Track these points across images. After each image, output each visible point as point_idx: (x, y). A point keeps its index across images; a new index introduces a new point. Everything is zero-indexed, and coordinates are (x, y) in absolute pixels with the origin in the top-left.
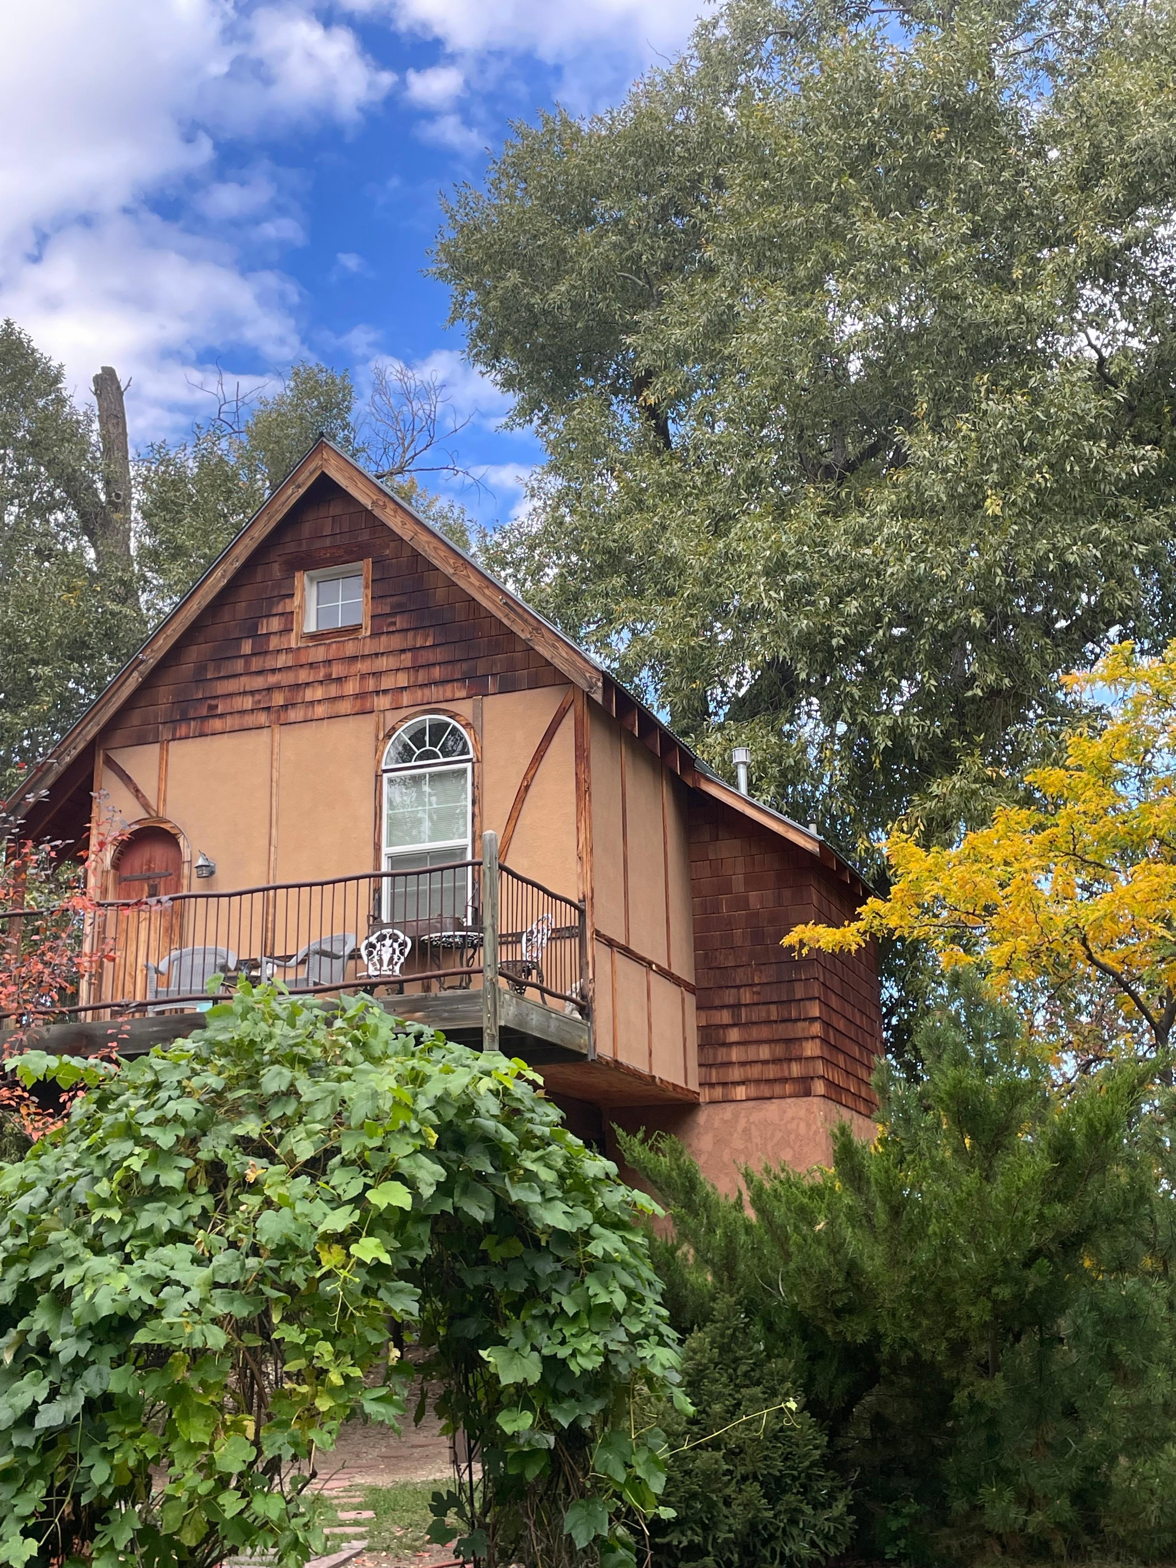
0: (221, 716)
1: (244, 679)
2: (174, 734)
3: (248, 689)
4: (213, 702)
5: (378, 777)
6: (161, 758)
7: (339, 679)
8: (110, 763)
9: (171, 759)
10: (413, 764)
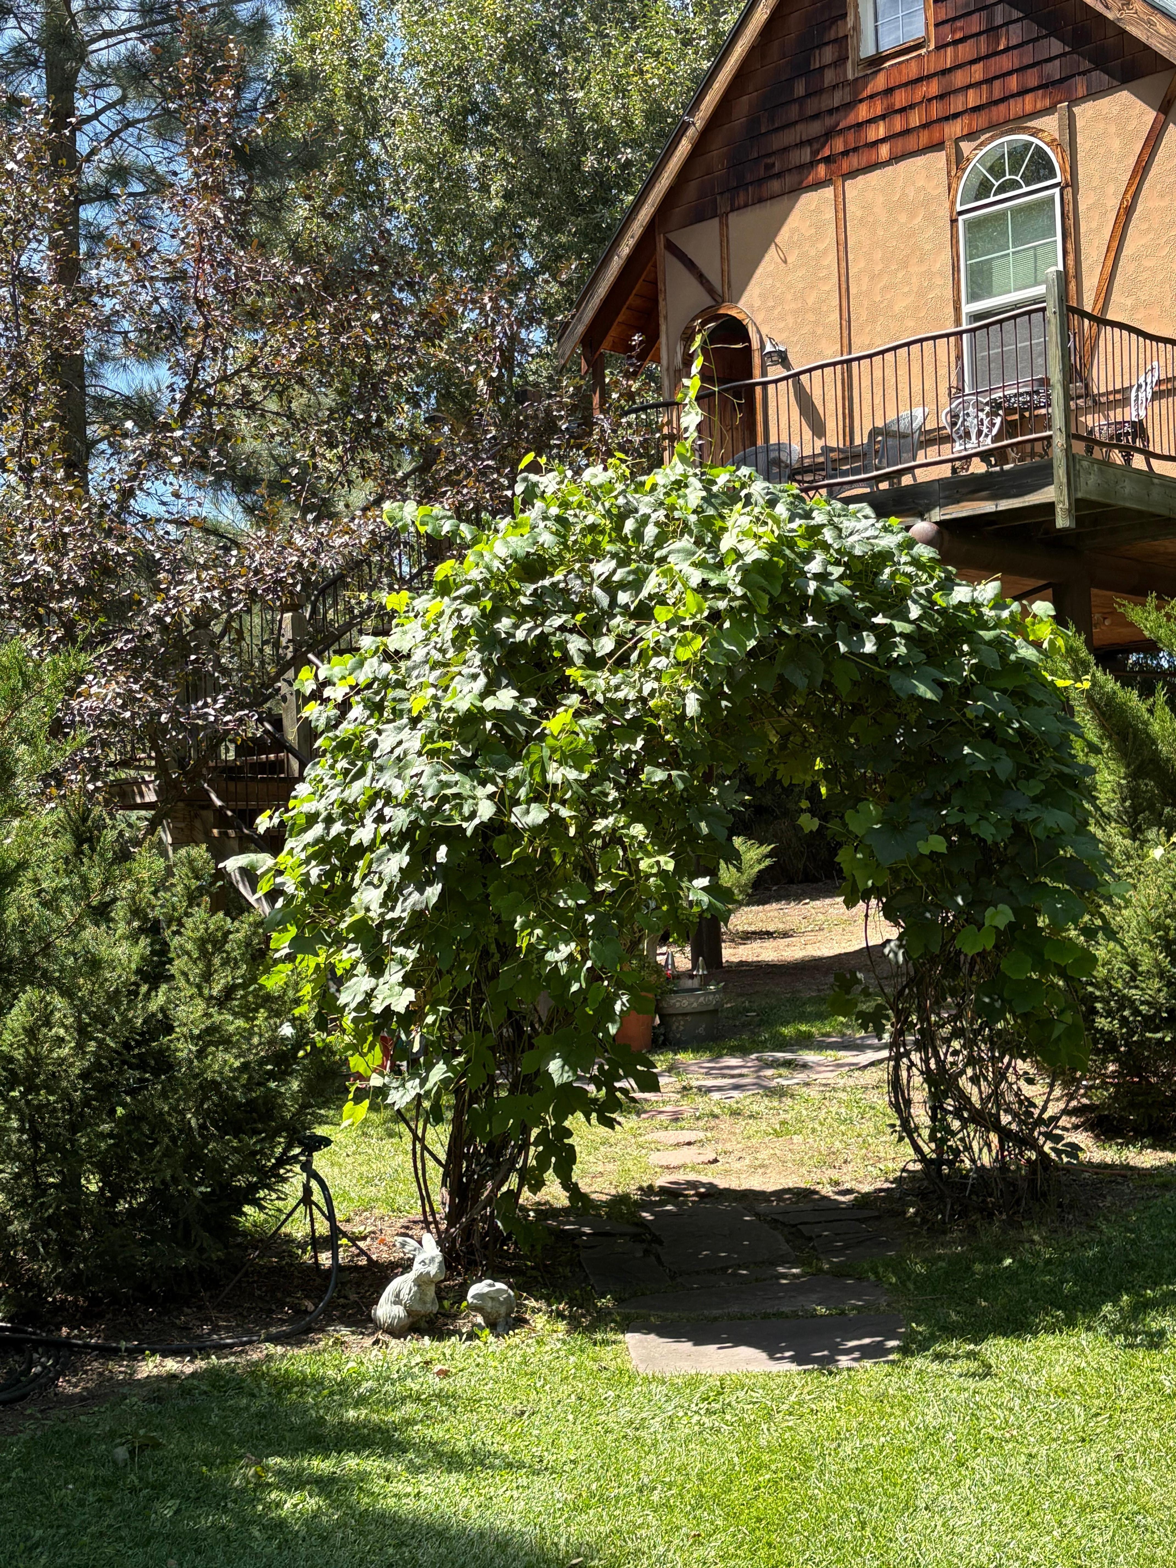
0: (779, 175)
1: (800, 127)
2: (732, 205)
3: (804, 138)
4: (769, 161)
5: (954, 221)
6: (721, 235)
7: (903, 110)
8: (671, 248)
9: (733, 233)
10: (992, 199)
